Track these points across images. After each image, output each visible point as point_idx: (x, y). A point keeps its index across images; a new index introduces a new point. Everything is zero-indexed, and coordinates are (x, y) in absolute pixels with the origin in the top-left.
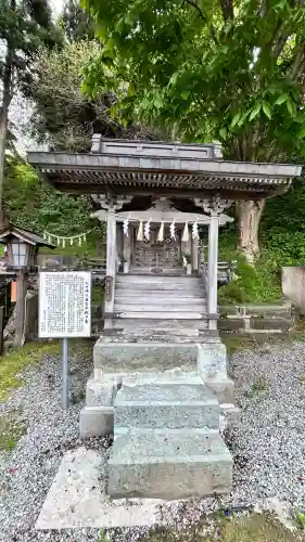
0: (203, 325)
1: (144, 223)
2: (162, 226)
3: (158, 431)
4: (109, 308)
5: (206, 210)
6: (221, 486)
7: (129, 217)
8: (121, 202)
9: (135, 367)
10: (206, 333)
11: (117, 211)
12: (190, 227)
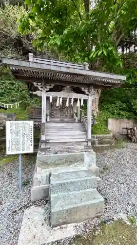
0: (85, 144)
1: (60, 98)
2: (68, 99)
3: (71, 193)
4: (43, 138)
5: (87, 93)
6: (100, 212)
7: (52, 95)
8: (48, 87)
9: (57, 165)
10: (87, 147)
11: (47, 91)
12: (80, 100)
